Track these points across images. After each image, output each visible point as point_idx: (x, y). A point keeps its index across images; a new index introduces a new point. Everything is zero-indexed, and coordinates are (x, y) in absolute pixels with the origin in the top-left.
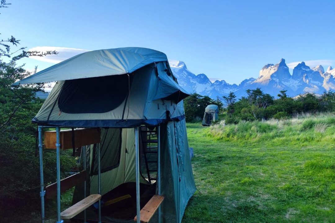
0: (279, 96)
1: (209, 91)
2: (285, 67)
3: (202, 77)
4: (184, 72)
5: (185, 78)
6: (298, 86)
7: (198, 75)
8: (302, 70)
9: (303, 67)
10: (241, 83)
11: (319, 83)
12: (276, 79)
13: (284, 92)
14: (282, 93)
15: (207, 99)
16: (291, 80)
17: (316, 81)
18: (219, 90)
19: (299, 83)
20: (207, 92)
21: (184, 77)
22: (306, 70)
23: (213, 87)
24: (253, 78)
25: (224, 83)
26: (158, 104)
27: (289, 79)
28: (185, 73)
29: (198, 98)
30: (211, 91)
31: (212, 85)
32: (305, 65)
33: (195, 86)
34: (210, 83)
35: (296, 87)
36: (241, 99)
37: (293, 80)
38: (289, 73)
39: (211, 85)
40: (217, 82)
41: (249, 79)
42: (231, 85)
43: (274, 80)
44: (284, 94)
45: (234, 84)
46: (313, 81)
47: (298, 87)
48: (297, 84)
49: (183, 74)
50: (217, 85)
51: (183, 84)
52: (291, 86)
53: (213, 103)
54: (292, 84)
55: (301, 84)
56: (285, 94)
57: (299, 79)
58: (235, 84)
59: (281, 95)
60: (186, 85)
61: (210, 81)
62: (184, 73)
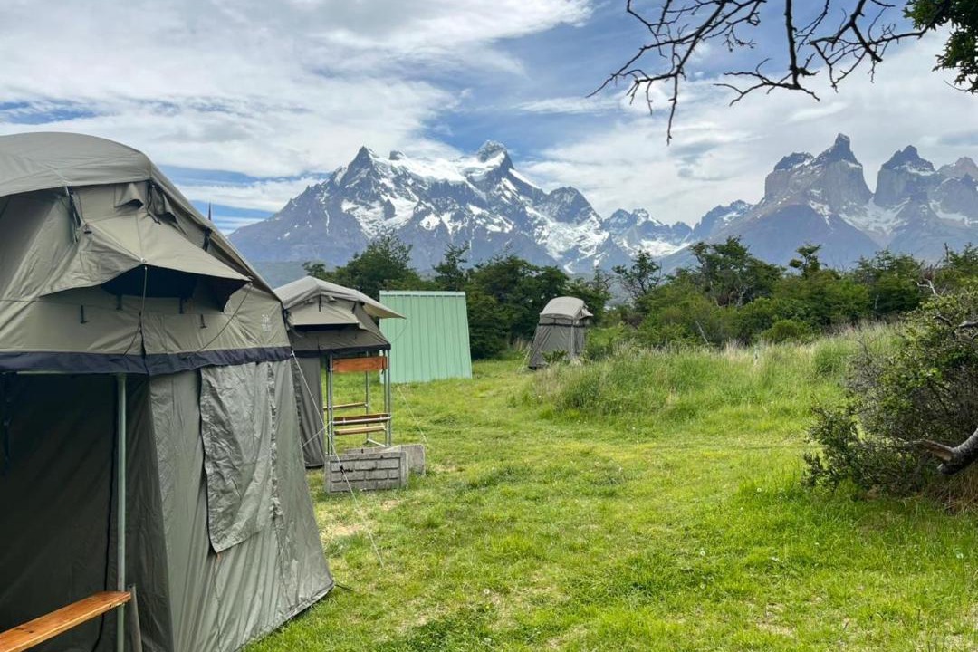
0: (794, 264)
1: (591, 247)
2: (852, 165)
3: (568, 199)
4: (503, 180)
5: (506, 201)
6: (896, 229)
7: (554, 192)
8: (907, 173)
9: (910, 162)
10: (703, 218)
11: (963, 220)
12: (820, 205)
13: (811, 252)
14: (805, 255)
15: (556, 279)
16: (871, 208)
17: (956, 212)
18: (625, 244)
19: (897, 218)
20: (587, 250)
21: (503, 198)
22: (922, 174)
23: (606, 234)
24: (743, 203)
25: (643, 220)
26: (82, 307)
27: (865, 207)
28: (509, 184)
29: (523, 275)
30: (600, 249)
31: (601, 228)
32: (918, 157)
33: (543, 229)
34: (594, 218)
35: (888, 233)
36: (674, 275)
37: (879, 210)
38: (866, 186)
39: (599, 225)
40: (621, 217)
41: (728, 205)
42: (667, 226)
43: (814, 207)
44: (810, 258)
45: (678, 223)
46: (944, 212)
47: (895, 233)
48: (891, 223)
49: (500, 189)
50: (620, 227)
51: (500, 224)
52: (872, 229)
53: (577, 293)
54: (876, 222)
55: (905, 224)
56: (815, 259)
57: (897, 207)
58: (683, 224)
59: (801, 262)
60: (511, 227)
61: (595, 214)
62: (505, 186)
